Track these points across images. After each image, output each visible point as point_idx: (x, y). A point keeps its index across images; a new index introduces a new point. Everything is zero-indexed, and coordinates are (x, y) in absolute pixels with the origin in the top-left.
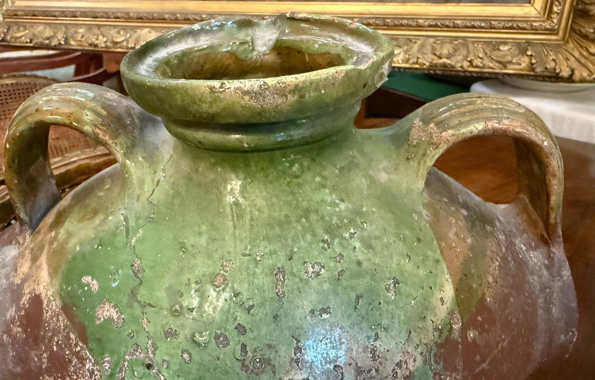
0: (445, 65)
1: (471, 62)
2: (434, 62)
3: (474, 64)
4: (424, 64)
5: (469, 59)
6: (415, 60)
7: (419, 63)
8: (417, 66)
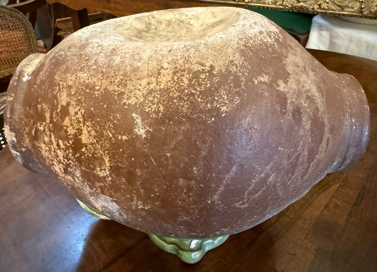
0: (302, 7)
1: (320, 5)
2: (295, 5)
3: (322, 7)
4: (287, 6)
5: (319, 3)
6: (281, 3)
7: (283, 5)
8: (282, 7)
